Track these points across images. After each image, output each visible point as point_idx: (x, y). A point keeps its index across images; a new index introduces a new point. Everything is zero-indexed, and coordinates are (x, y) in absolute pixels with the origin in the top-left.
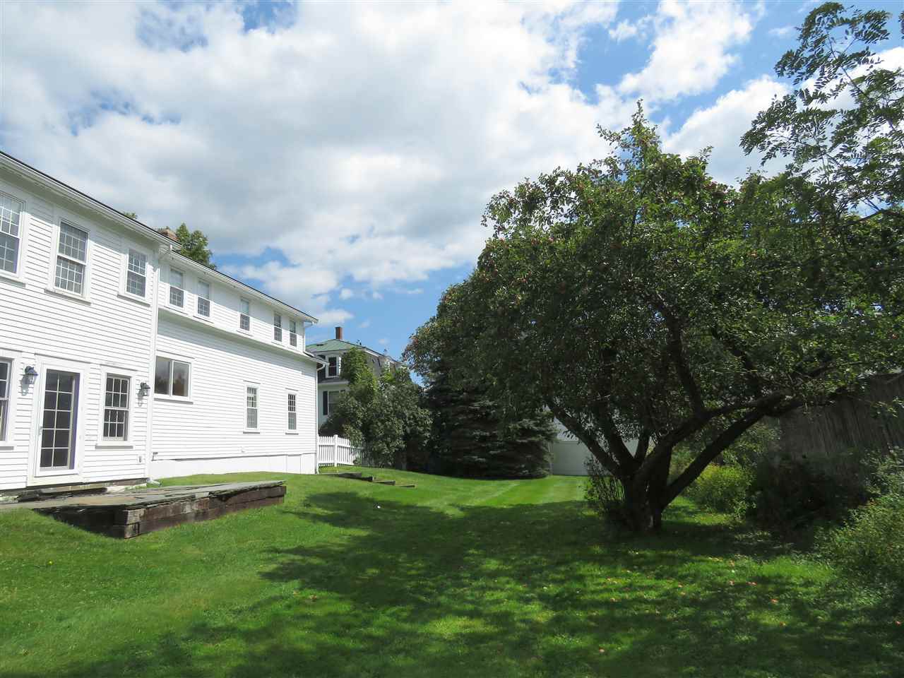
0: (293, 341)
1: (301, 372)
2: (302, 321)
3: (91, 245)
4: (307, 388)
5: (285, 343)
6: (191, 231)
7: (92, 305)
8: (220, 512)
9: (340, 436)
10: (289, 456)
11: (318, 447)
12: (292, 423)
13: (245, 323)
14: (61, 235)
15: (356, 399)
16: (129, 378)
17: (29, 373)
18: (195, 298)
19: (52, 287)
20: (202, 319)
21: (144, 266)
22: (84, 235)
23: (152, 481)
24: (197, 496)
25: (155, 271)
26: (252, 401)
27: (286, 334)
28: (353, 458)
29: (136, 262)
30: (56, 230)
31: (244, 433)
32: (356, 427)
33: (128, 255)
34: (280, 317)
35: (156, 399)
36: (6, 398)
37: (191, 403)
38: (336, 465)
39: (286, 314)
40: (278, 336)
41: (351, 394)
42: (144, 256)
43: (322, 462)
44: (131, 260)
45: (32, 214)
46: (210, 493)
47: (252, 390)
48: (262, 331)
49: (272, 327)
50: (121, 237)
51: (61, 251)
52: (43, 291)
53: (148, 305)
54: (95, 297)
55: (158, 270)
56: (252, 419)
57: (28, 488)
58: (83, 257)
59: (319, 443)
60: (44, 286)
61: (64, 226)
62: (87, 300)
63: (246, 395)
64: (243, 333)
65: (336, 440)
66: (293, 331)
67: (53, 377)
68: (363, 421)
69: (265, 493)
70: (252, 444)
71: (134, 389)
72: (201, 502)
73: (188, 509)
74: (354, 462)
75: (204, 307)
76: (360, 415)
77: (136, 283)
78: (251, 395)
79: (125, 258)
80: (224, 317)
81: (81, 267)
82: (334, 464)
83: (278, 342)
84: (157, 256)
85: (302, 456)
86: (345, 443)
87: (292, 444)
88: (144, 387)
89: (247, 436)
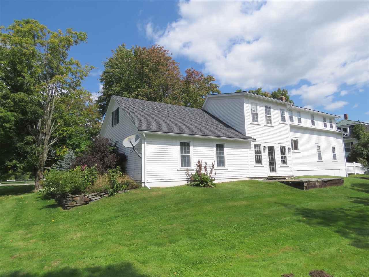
0: (331, 127)
1: (336, 138)
2: (334, 118)
3: (271, 110)
4: (339, 144)
5: (328, 128)
6: (281, 90)
7: (274, 127)
8: (325, 186)
9: (356, 162)
10: (335, 170)
11: (346, 167)
12: (335, 157)
13: (313, 123)
14: (265, 110)
15: (362, 147)
16: (285, 146)
17: (265, 147)
18: (297, 118)
19: (265, 124)
20: (299, 125)
21: (284, 113)
22: (270, 108)
23: (295, 177)
24: (319, 181)
25: (287, 113)
26: (319, 150)
27: (328, 124)
28: (364, 171)
29: (282, 112)
30: (264, 108)
31: (318, 162)
32: (364, 158)
33: (280, 111)
34: (325, 119)
35: (293, 152)
36: (261, 154)
37: (300, 152)
38: (355, 174)
39: (327, 117)
40: (325, 125)
41: (359, 144)
42: (284, 110)
43: (349, 173)
44: (281, 112)
45: (259, 106)
46: (322, 180)
47: (319, 147)
48: (319, 125)
49: (323, 123)
50: (277, 106)
51: (266, 114)
52: (264, 126)
53: (287, 124)
54: (275, 125)
55: (288, 113)
56: (320, 157)
57: (268, 177)
58: (270, 115)
59: (347, 165)
60: (264, 124)
61: (266, 107)
62: (273, 126)
63: (317, 148)
64: (313, 127)
65: (354, 164)
66: (331, 122)
67: (269, 147)
68: (367, 155)
69: (337, 182)
70: (321, 166)
71: (287, 150)
72: (320, 182)
73: (317, 184)
74: (364, 173)
75: (300, 121)
76: (365, 153)
77: (283, 118)
78: (318, 148)
79: (279, 111)
80: (306, 123)
81: (270, 117)
82: (354, 173)
83: (326, 128)
84: (287, 109)
85: (340, 170)
86: (359, 165)
87: (336, 166)
88: (289, 149)
89: (318, 163)
